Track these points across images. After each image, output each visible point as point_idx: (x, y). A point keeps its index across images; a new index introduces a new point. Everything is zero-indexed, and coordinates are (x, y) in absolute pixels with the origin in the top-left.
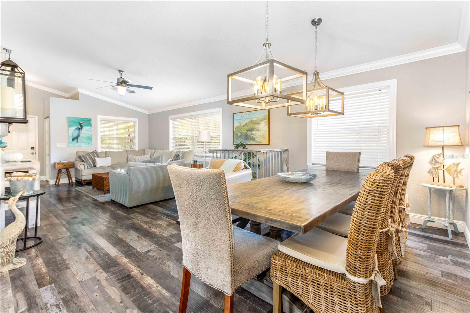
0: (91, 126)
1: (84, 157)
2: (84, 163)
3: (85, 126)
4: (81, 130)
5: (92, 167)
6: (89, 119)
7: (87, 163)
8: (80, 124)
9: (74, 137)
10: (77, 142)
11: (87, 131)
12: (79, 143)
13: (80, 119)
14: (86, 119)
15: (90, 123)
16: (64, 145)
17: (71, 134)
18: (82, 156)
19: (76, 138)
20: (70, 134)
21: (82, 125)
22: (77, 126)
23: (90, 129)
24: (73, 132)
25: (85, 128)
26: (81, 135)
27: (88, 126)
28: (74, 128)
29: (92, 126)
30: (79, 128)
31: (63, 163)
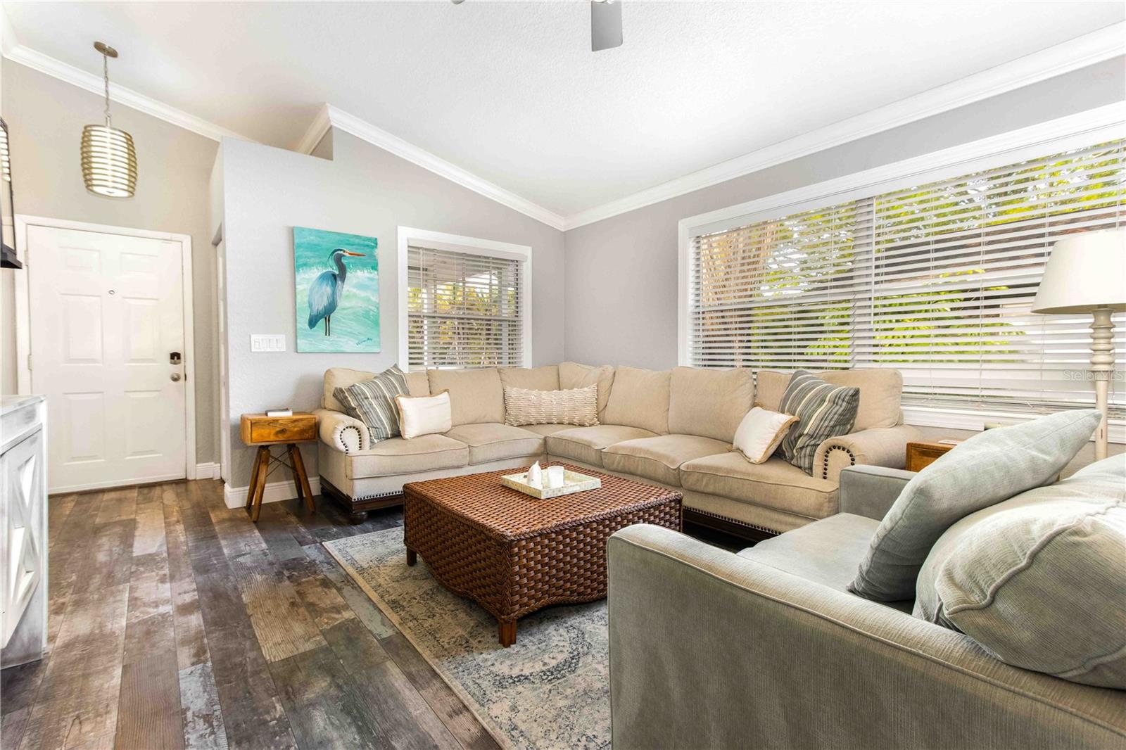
0: (375, 268)
1: (355, 396)
2: (357, 423)
3: (355, 265)
4: (339, 283)
5: (387, 438)
6: (369, 239)
7: (369, 420)
8: (338, 260)
9: (315, 313)
10: (328, 331)
11: (361, 286)
12: (333, 337)
13: (338, 238)
14: (357, 241)
15: (373, 256)
16: (278, 342)
17: (306, 299)
18: (349, 390)
19: (322, 317)
20: (302, 299)
21: (344, 261)
22: (325, 265)
23: (372, 279)
24: (311, 290)
25: (356, 276)
26: (342, 303)
27: (364, 266)
28: (316, 273)
29: (380, 267)
30: (334, 276)
31: (275, 421)
